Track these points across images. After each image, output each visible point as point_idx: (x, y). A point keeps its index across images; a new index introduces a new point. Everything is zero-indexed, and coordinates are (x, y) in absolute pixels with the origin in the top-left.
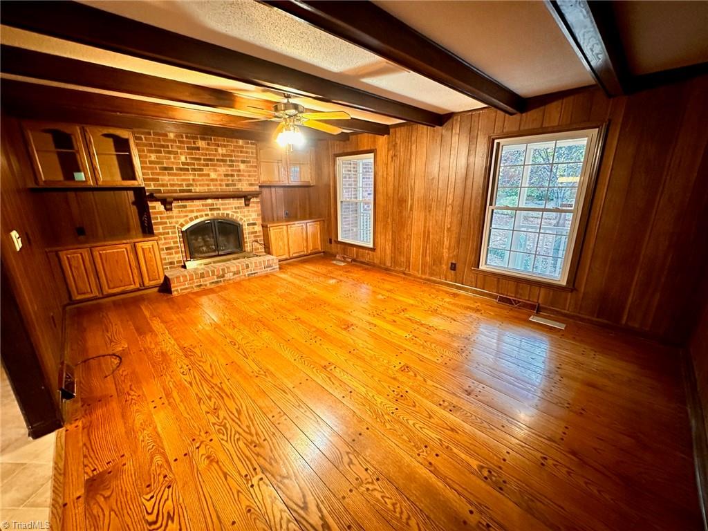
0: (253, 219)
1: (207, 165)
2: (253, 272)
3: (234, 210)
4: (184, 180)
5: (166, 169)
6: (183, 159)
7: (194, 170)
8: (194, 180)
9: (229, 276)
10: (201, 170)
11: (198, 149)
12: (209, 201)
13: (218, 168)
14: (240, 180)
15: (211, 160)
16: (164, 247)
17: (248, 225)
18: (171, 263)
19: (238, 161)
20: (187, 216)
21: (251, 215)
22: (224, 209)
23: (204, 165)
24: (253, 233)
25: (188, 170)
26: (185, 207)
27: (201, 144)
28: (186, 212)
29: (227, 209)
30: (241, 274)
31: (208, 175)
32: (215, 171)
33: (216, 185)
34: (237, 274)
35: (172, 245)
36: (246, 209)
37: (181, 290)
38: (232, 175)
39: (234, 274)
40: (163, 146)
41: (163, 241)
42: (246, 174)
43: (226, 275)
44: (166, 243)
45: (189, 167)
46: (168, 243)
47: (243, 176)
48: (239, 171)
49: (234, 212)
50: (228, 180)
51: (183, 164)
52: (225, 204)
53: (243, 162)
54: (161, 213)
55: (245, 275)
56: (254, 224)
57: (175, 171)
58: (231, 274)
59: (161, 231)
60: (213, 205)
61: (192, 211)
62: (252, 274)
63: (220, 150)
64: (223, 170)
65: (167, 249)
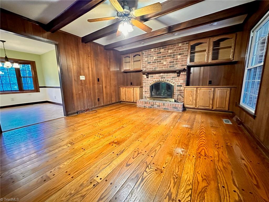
0: (181, 84)
1: (163, 59)
2: (166, 108)
3: (171, 78)
4: (154, 66)
5: (149, 63)
6: (155, 58)
7: (158, 62)
8: (157, 66)
9: (155, 106)
10: (160, 61)
11: (160, 53)
12: (161, 74)
13: (167, 60)
14: (177, 64)
15: (165, 56)
16: (145, 91)
17: (178, 86)
18: (146, 97)
19: (177, 55)
20: (153, 80)
21: (180, 81)
22: (167, 78)
23: (162, 59)
24: (179, 90)
25: (156, 62)
26: (153, 77)
27: (162, 50)
28: (152, 79)
29: (169, 78)
30: (161, 107)
31: (163, 63)
32: (166, 61)
33: (165, 67)
34: (159, 107)
35: (147, 91)
36: (177, 78)
37: (139, 106)
38: (173, 62)
39: (158, 106)
40: (149, 55)
41: (145, 89)
42: (181, 60)
43: (154, 105)
44: (145, 90)
45: (156, 61)
46: (146, 90)
47: (179, 61)
48: (177, 59)
49: (171, 79)
50: (171, 64)
51: (155, 60)
52: (168, 76)
53: (180, 54)
54: (145, 79)
55: (162, 108)
56: (181, 86)
57: (152, 63)
58: (157, 106)
59: (144, 85)
60: (162, 76)
61: (155, 78)
62: (166, 109)
63: (169, 51)
64: (169, 60)
65: (145, 92)
